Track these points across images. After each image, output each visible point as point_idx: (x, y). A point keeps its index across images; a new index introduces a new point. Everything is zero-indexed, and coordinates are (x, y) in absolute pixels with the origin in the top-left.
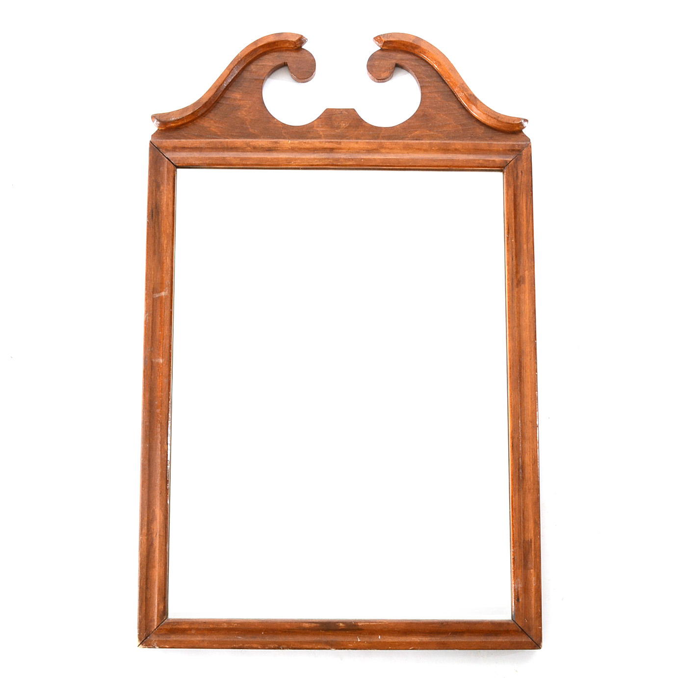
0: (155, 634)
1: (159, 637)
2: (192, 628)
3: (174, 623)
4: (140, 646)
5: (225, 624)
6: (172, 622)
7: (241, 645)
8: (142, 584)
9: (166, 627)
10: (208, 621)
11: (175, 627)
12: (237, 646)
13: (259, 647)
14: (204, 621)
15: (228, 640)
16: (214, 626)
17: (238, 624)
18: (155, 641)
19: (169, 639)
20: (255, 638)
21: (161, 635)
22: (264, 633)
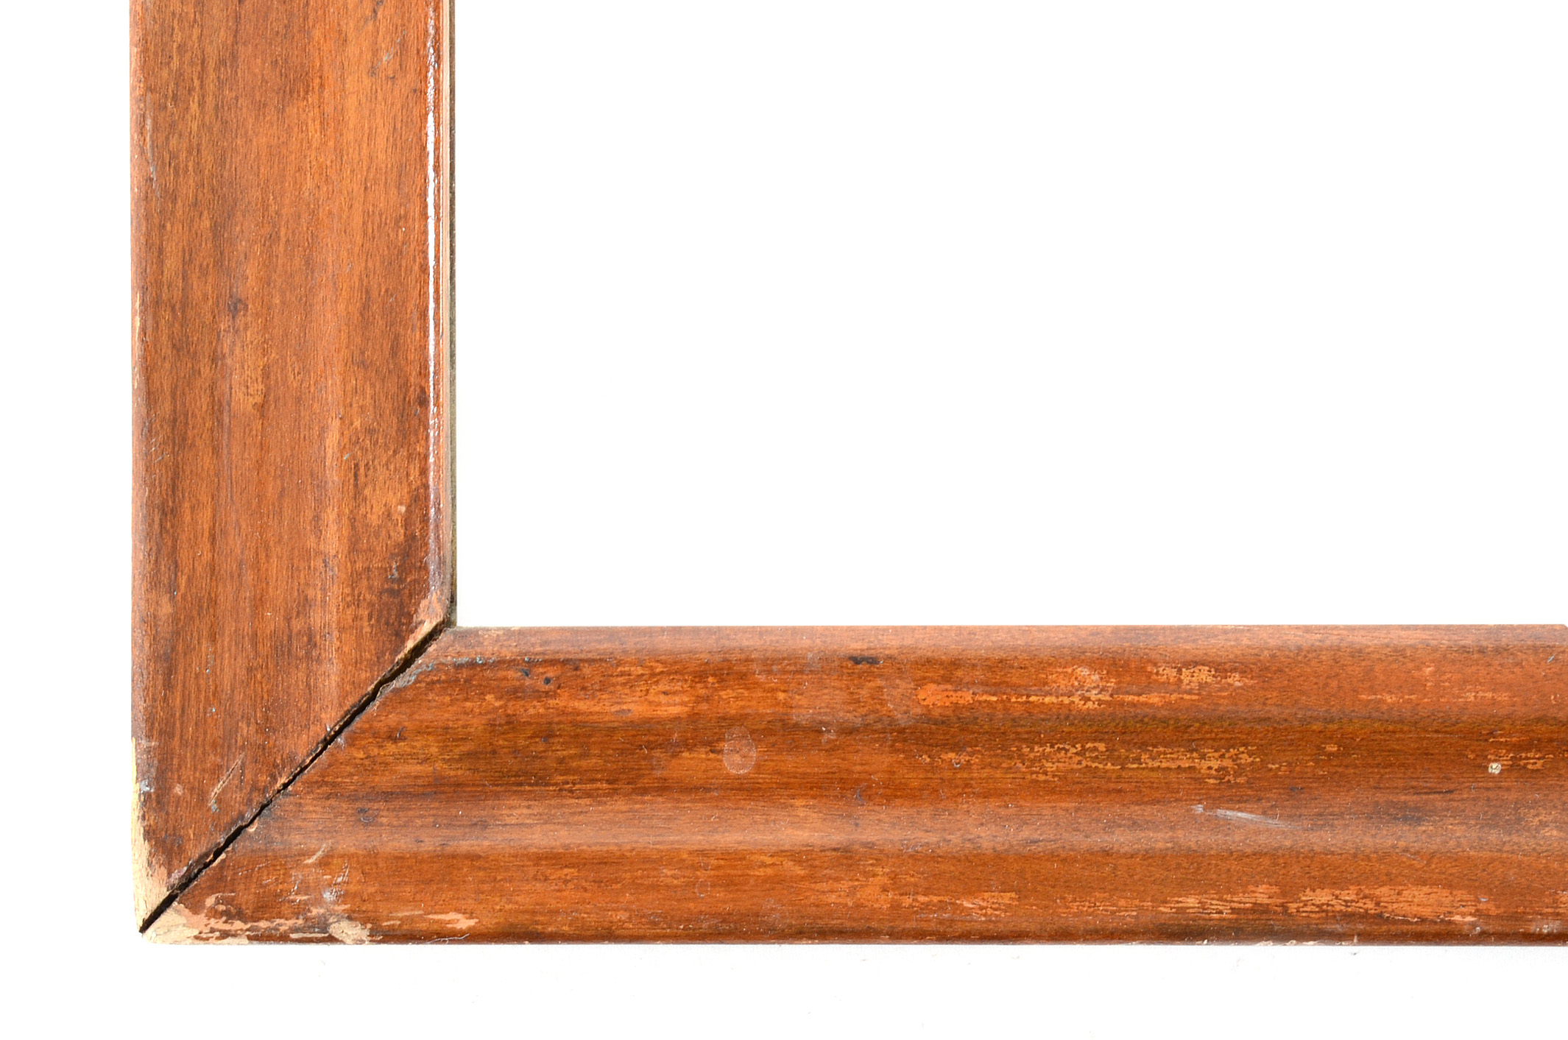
0: (331, 789)
1: (365, 818)
2: (728, 722)
3: (529, 665)
4: (168, 917)
5: (1083, 672)
6: (501, 663)
7: (1262, 894)
8: (172, 264)
9: (447, 716)
10: (893, 644)
11: (535, 709)
12: (1219, 908)
13: (1463, 919)
14: (856, 647)
15: (1122, 839)
16: (966, 697)
17: (1220, 668)
18: (324, 863)
19: (467, 843)
20: (1413, 816)
21: (388, 796)
22: (1514, 768)
